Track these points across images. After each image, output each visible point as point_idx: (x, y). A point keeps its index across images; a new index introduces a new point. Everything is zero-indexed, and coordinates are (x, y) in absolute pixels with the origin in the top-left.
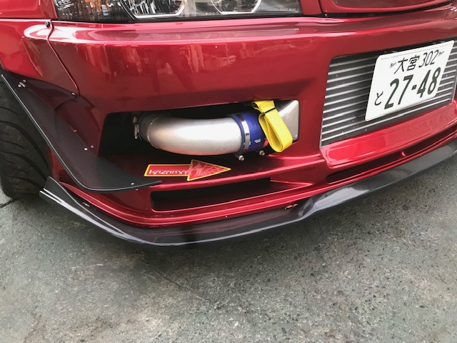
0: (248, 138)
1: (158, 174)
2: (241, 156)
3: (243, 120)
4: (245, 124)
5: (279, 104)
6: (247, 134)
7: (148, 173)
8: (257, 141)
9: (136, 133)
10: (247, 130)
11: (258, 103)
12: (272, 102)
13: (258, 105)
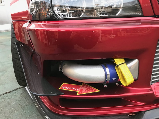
0: (109, 76)
1: (65, 88)
2: (105, 85)
3: (107, 67)
4: (107, 69)
5: (128, 61)
6: (108, 75)
7: (61, 88)
8: (114, 79)
9: (60, 68)
10: (108, 72)
11: (115, 60)
12: (124, 59)
13: (115, 61)
